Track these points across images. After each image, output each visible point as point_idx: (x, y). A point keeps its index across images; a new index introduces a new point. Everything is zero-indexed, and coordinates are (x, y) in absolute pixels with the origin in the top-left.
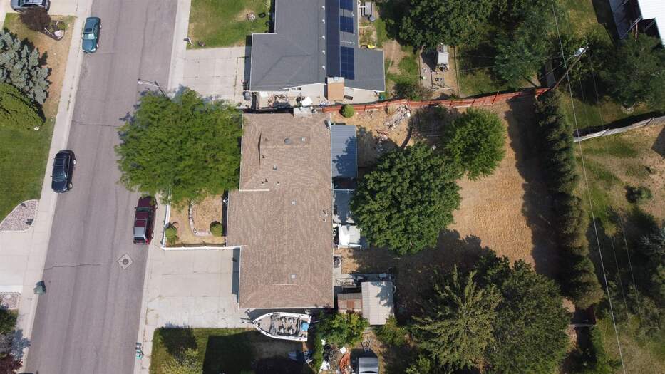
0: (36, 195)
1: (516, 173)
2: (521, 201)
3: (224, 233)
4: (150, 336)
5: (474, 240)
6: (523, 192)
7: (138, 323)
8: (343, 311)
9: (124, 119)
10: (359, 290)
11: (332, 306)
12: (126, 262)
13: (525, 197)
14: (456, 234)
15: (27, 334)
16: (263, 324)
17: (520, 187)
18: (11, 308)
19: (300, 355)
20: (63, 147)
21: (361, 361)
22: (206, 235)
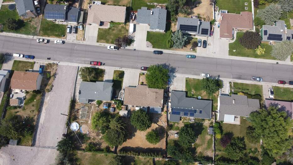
0: (153, 47)
1: (148, 147)
2: (141, 147)
3: (141, 85)
4: (123, 70)
5: (134, 136)
6: (143, 148)
7: (126, 68)
8: (122, 106)
9: (169, 64)
10: (126, 110)
11: (124, 104)
12: (138, 65)
13: (142, 147)
14: (136, 132)
15: (126, 48)
16: (122, 91)
17: (144, 147)
18: (131, 45)
19: (116, 98)
20: (164, 52)
21: (113, 109)
22: (141, 81)
